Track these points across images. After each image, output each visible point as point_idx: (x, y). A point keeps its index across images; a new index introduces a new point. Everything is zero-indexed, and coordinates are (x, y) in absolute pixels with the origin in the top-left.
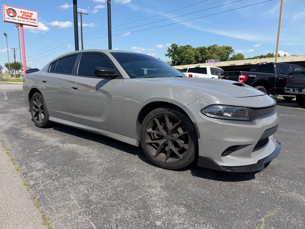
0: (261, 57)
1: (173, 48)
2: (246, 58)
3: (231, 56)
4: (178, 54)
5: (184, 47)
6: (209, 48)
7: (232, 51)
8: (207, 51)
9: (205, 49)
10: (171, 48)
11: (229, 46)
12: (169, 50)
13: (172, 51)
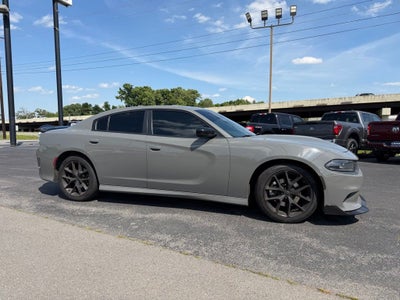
0: (231, 103)
1: (126, 88)
2: (214, 103)
3: (198, 101)
4: (133, 97)
5: (141, 89)
6: (173, 91)
7: (198, 95)
8: (170, 95)
9: (168, 92)
10: (123, 88)
11: (194, 89)
12: (121, 91)
13: (124, 93)
